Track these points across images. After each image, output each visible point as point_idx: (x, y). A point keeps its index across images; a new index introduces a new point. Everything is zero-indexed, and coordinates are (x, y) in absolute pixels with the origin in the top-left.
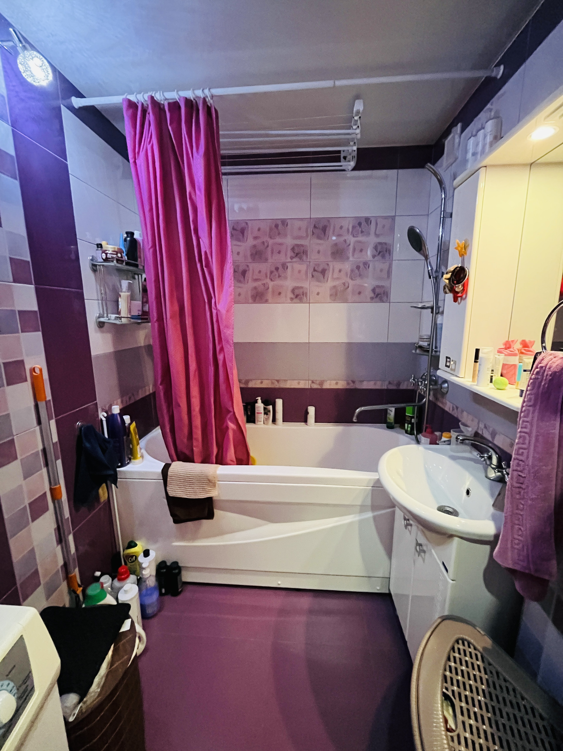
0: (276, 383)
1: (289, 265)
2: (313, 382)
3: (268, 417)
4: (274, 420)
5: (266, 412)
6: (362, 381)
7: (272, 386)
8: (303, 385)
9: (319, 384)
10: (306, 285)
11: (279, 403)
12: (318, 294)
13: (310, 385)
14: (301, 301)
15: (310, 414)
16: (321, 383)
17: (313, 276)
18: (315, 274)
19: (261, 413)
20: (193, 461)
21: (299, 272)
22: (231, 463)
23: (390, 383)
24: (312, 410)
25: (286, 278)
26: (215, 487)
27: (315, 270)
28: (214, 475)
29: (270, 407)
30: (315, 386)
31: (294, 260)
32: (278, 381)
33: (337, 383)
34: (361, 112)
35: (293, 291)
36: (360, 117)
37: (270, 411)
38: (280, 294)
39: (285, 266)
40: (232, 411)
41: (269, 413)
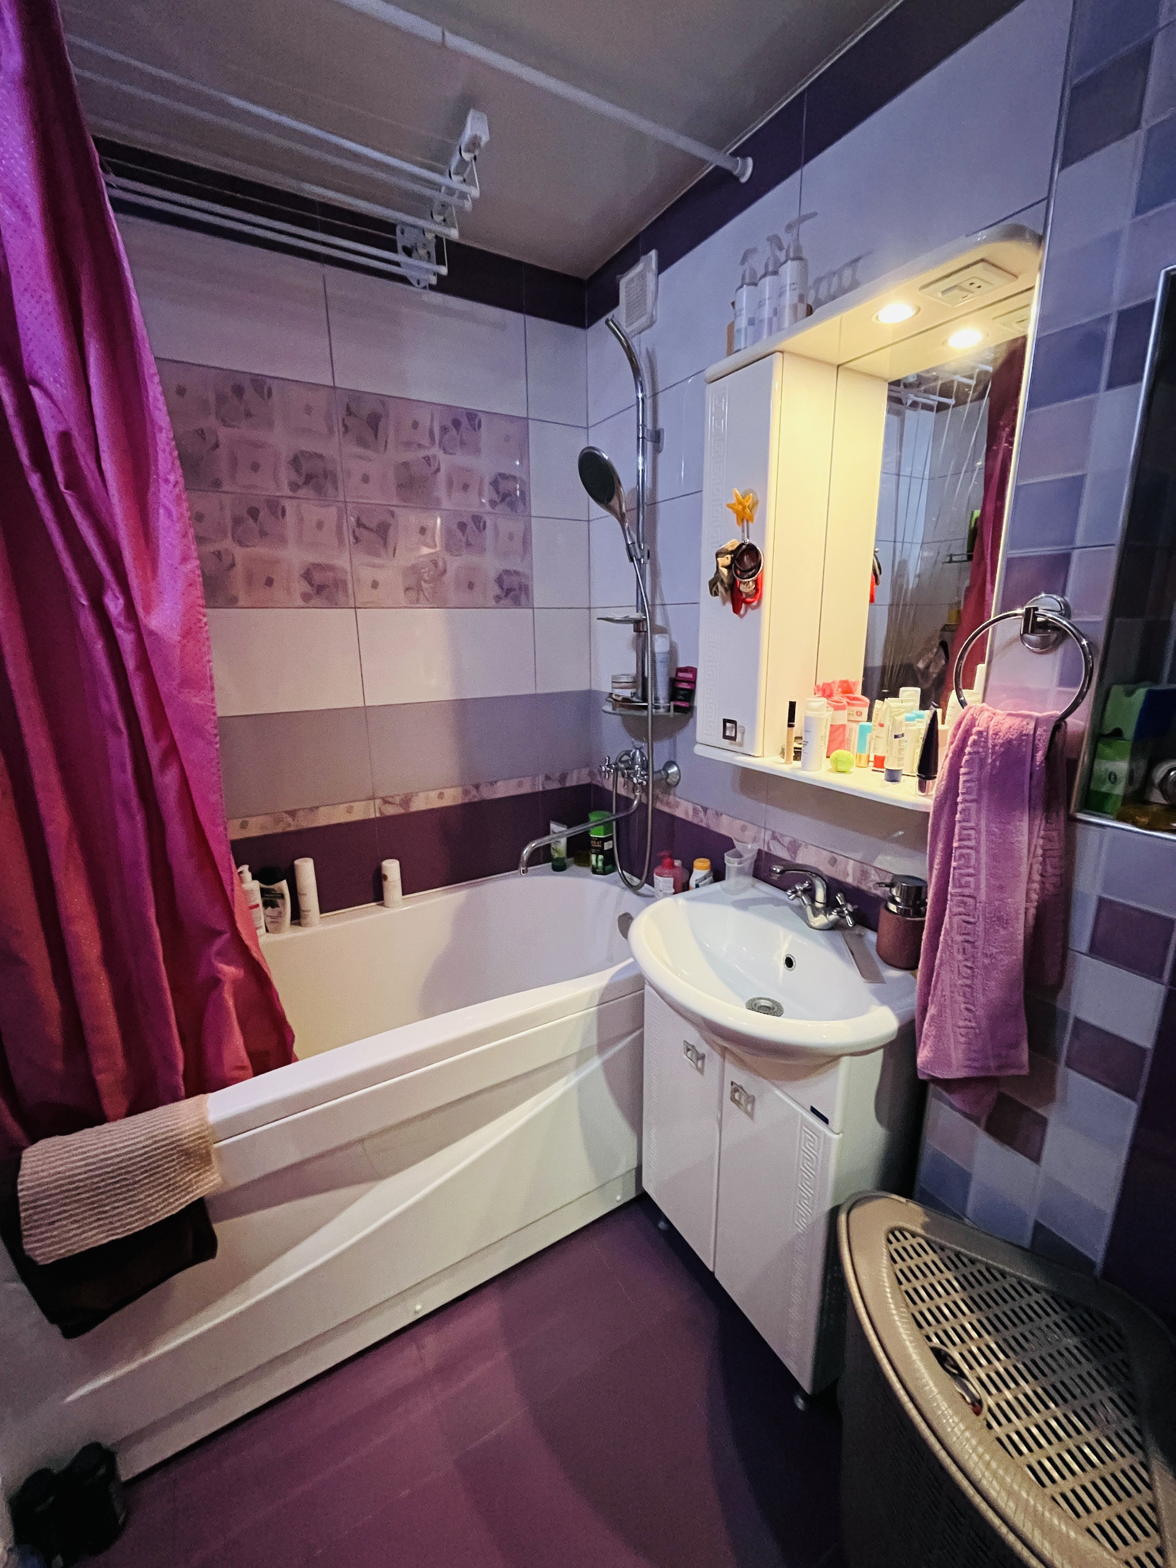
0: (289, 819)
1: (289, 506)
2: (385, 801)
3: (280, 913)
4: (297, 916)
5: (270, 900)
6: (492, 783)
7: (279, 829)
8: (361, 811)
9: (401, 805)
10: (342, 561)
11: (306, 869)
12: (375, 585)
13: (380, 809)
14: (333, 604)
15: (389, 879)
16: (406, 801)
17: (357, 540)
18: (363, 533)
19: (257, 906)
20: (102, 1119)
21: (320, 525)
23: (547, 778)
24: (392, 868)
25: (282, 540)
26: (208, 1165)
27: (359, 524)
28: (203, 1131)
29: (284, 885)
30: (390, 811)
31: (302, 493)
32: (292, 813)
33: (441, 796)
34: (482, 144)
35: (307, 575)
36: (475, 158)
37: (282, 896)
38: (269, 582)
39: (276, 509)
41: (279, 901)
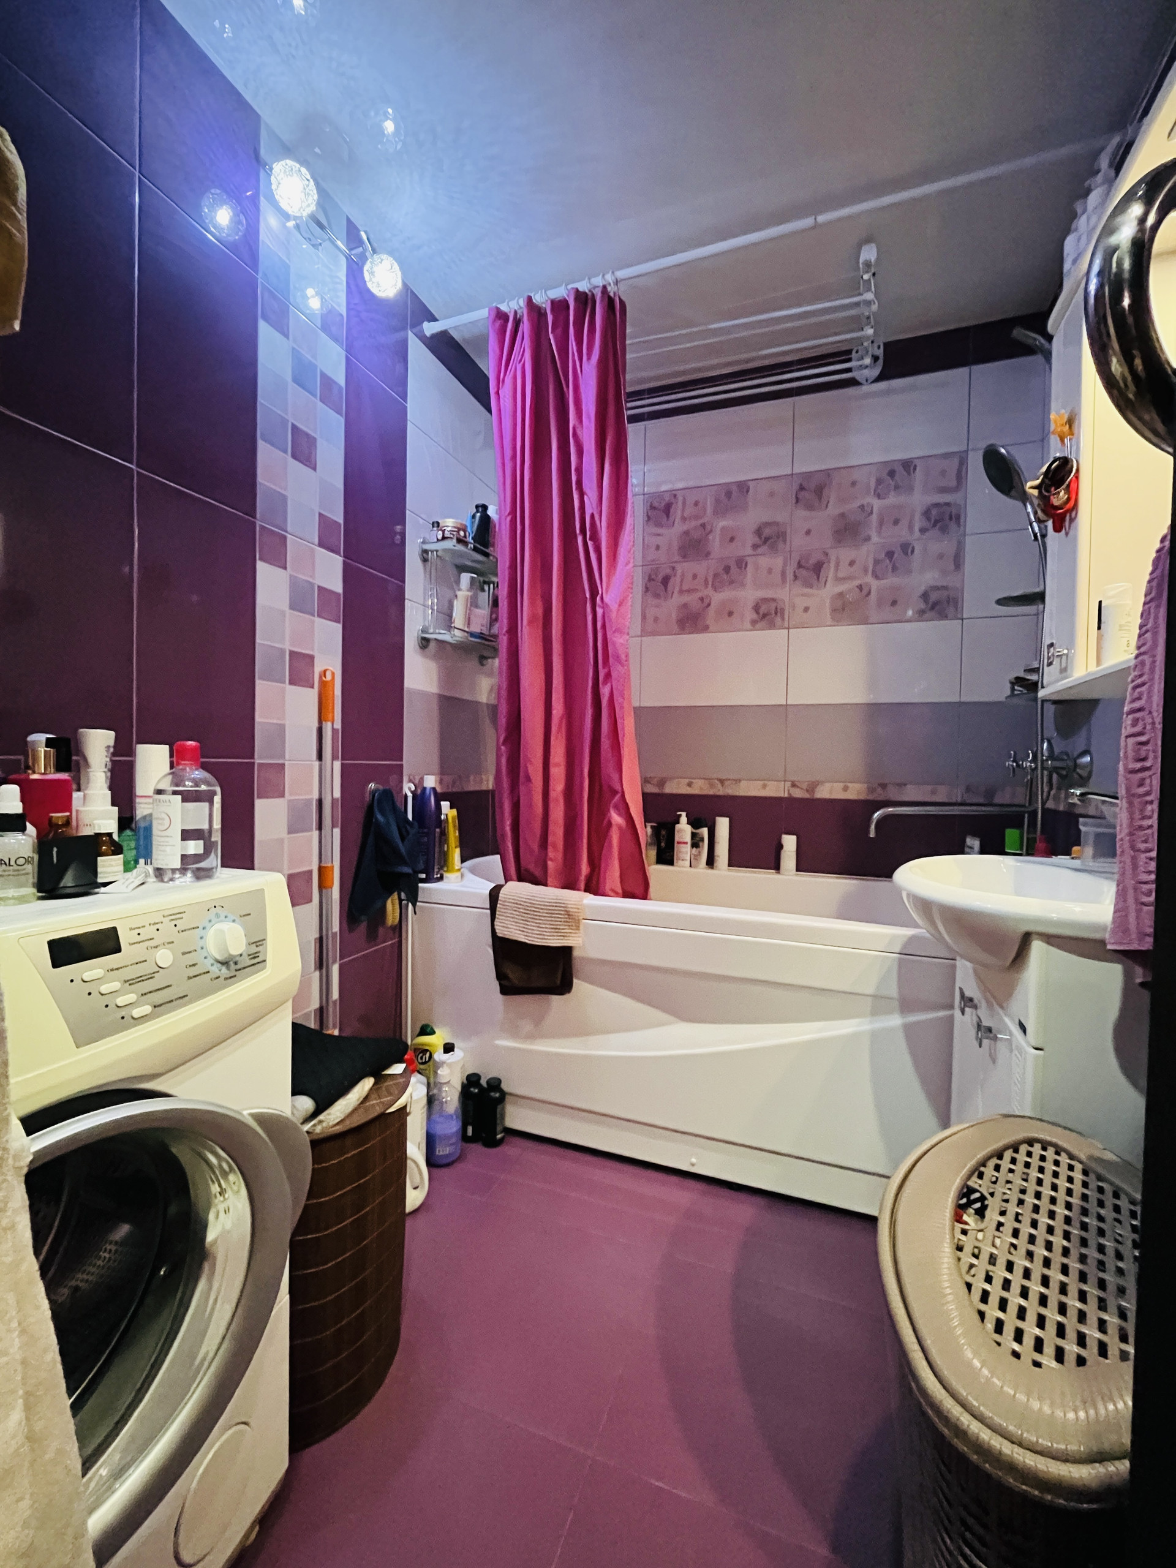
0: (719, 785)
1: (750, 560)
2: (794, 785)
3: (700, 852)
4: (711, 862)
5: (696, 843)
6: (901, 785)
7: (711, 792)
8: (775, 790)
9: (807, 791)
10: (782, 594)
11: (723, 825)
12: (806, 609)
13: (789, 791)
14: (772, 626)
15: (785, 848)
16: (812, 787)
17: (796, 577)
18: (803, 572)
19: (686, 843)
21: (770, 571)
22: (610, 893)
23: (968, 789)
24: (790, 842)
25: (743, 585)
26: (577, 929)
27: (800, 566)
28: (579, 905)
29: (705, 831)
30: (798, 794)
31: (760, 550)
32: (722, 781)
33: (846, 789)
34: (873, 264)
35: (756, 608)
36: (874, 274)
37: (702, 840)
38: (730, 614)
39: (741, 563)
40: (620, 790)
41: (701, 844)
